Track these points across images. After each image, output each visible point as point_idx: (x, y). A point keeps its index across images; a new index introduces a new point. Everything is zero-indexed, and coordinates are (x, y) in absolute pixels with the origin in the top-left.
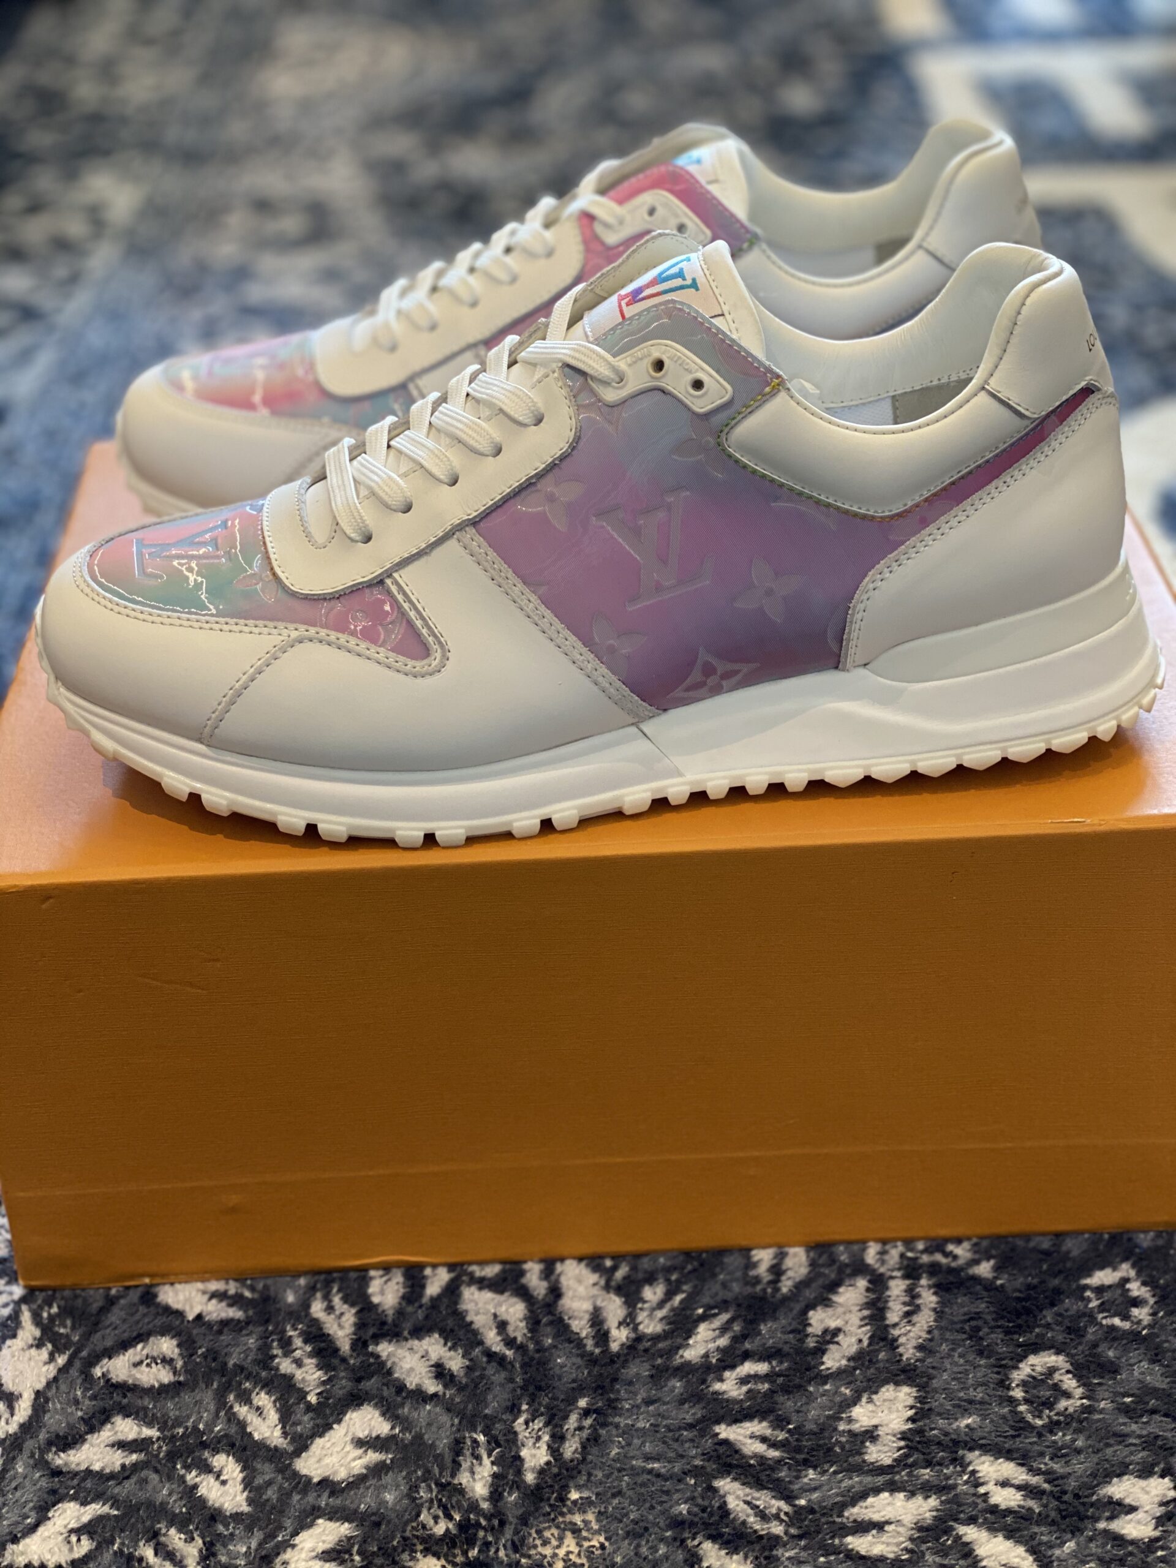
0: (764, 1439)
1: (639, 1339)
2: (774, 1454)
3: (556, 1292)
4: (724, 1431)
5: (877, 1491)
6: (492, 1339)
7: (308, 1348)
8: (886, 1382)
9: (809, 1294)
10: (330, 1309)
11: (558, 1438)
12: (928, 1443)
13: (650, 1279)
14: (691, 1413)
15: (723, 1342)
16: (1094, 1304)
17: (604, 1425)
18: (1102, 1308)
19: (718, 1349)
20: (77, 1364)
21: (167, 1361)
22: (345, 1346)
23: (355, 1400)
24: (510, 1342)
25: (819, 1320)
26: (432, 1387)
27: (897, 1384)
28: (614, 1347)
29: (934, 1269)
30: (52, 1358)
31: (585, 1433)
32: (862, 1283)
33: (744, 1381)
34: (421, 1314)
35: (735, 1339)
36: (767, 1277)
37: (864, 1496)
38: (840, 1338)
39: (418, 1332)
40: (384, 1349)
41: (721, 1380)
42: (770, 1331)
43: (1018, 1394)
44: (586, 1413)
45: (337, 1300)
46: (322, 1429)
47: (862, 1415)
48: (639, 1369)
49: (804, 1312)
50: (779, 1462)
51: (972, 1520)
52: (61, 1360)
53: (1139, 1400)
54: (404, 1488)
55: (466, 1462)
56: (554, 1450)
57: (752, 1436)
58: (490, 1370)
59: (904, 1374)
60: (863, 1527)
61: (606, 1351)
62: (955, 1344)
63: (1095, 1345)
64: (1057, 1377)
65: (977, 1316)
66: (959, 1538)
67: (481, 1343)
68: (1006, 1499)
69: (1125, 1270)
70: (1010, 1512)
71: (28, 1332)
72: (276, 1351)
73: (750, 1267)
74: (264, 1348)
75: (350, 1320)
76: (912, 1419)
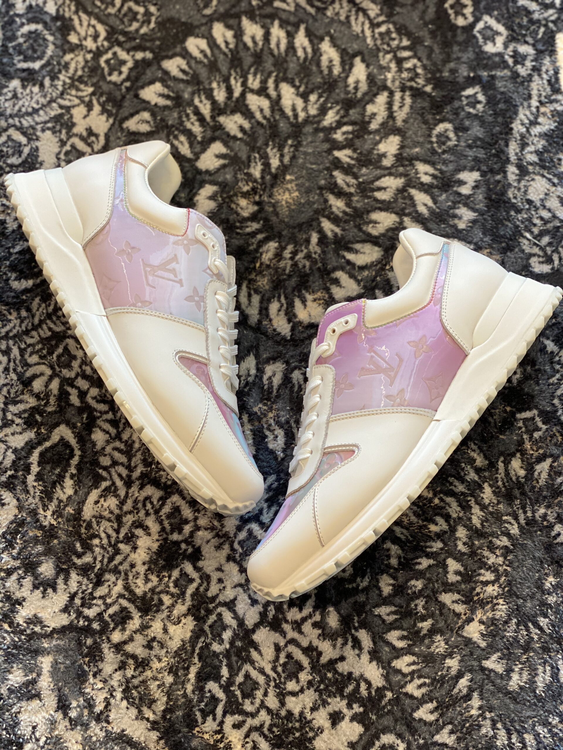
0: (349, 157)
1: (308, 117)
2: (353, 162)
3: (279, 97)
4: (337, 153)
5: (384, 176)
6: (258, 116)
7: (195, 118)
8: (391, 134)
9: (367, 98)
10: (201, 101)
11: (282, 156)
12: (403, 158)
13: (312, 92)
14: (326, 146)
15: (337, 118)
16: (465, 103)
17: (297, 151)
18: (467, 105)
19: (336, 121)
20: (117, 123)
21: (148, 122)
22: (208, 117)
23: (213, 140)
24: (265, 117)
25: (370, 109)
26: (240, 135)
27: (395, 135)
28: (300, 119)
29: (411, 88)
30: (107, 120)
31: (291, 154)
32: (386, 94)
33: (344, 133)
34: (233, 104)
35: (342, 117)
36: (353, 91)
37: (380, 178)
38: (377, 117)
39: (233, 112)
40: (222, 119)
41: (335, 133)
42: (353, 113)
43: (434, 139)
44: (291, 146)
45: (203, 97)
46: (204, 150)
47: (382, 147)
48: (308, 129)
49: (365, 106)
50: (354, 165)
51: (414, 187)
52: (111, 121)
53: (475, 141)
54: (233, 173)
55: (252, 164)
56: (281, 161)
57: (346, 155)
58: (259, 127)
59: (397, 131)
60: (379, 189)
61: (297, 122)
62: (416, 119)
63: (462, 120)
64: (448, 133)
65: (423, 108)
66: (409, 193)
67: (254, 117)
68: (426, 179)
69: (477, 89)
70: (426, 184)
71: (97, 108)
72: (184, 119)
73: (347, 86)
74: (180, 118)
75: (208, 106)
76: (399, 149)
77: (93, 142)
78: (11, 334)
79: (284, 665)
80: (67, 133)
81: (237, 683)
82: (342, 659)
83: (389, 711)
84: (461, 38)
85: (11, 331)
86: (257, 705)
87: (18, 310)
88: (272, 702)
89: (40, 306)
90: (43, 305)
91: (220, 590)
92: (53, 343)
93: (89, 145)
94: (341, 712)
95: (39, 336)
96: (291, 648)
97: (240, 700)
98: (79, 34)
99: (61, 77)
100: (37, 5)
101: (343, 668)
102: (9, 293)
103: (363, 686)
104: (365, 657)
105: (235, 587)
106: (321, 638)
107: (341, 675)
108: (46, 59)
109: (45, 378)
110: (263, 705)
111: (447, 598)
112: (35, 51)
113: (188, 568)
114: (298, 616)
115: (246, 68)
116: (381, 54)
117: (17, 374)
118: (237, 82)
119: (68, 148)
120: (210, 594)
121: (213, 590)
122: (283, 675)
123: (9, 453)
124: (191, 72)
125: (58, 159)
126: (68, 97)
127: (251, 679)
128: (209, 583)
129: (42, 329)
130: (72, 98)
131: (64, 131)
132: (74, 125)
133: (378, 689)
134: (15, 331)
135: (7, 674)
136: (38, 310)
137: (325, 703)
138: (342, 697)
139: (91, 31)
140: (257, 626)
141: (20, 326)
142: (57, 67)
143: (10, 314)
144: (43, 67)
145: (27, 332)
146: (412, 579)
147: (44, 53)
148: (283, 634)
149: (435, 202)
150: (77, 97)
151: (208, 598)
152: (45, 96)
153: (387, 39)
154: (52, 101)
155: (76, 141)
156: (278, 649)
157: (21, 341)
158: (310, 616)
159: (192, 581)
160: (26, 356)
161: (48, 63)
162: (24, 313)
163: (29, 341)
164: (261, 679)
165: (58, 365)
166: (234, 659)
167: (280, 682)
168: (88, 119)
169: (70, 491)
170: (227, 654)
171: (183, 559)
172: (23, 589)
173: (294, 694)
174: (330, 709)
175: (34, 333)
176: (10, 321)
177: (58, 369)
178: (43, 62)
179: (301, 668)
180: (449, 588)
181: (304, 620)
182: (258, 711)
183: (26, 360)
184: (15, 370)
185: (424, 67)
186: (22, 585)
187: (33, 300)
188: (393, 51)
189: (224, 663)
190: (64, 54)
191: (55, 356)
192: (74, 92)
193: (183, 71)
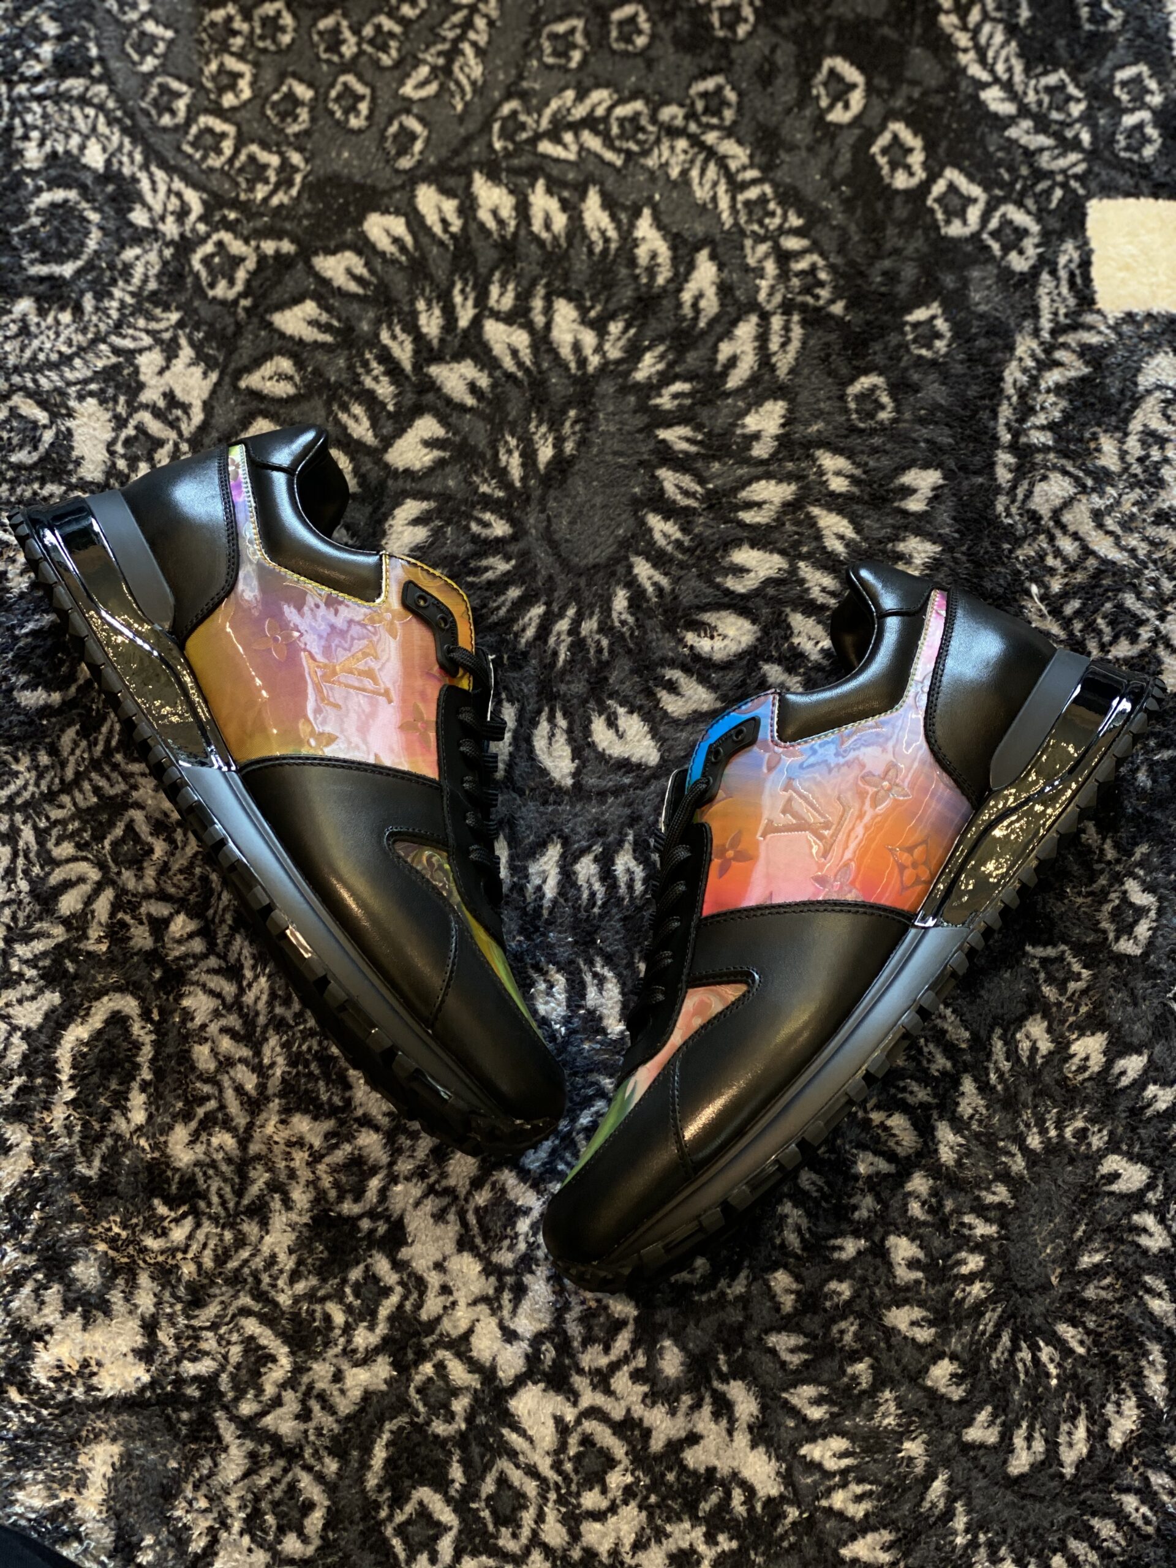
0: (688, 440)
1: (606, 364)
2: (694, 450)
3: (548, 326)
4: (663, 434)
5: (758, 479)
6: (509, 364)
7: (382, 369)
8: (766, 399)
10: (394, 337)
11: (559, 439)
12: (792, 443)
13: (613, 317)
14: (640, 420)
15: (661, 367)
16: (910, 337)
17: (588, 430)
18: (915, 341)
19: (659, 373)
20: (227, 379)
22: (407, 366)
23: (417, 411)
24: (521, 366)
25: (725, 349)
26: (470, 401)
27: (776, 399)
28: (591, 369)
29: (804, 308)
30: (207, 375)
31: (577, 436)
32: (754, 319)
33: (675, 396)
34: (457, 342)
35: (670, 365)
36: (689, 315)
37: (749, 482)
38: (739, 364)
39: (457, 358)
40: (434, 370)
41: (660, 396)
42: (692, 358)
43: (852, 405)
44: (576, 421)
45: (398, 329)
46: (400, 432)
47: (752, 422)
48: (607, 387)
49: (715, 344)
50: (697, 455)
51: (817, 502)
52: (214, 377)
53: (931, 412)
54: (461, 476)
55: (503, 454)
56: (558, 449)
57: (680, 437)
58: (509, 387)
59: (779, 391)
60: (749, 505)
61: (585, 374)
62: (813, 367)
63: (906, 369)
64: (878, 393)
65: (829, 346)
66: (808, 514)
67: (500, 367)
68: (838, 485)
69: (935, 308)
70: (840, 495)
71: (186, 353)
72: (360, 370)
73: (679, 305)
74: (351, 367)
75: (409, 347)
76: (783, 425)
77: (178, 419)
78: (19, 801)
79: (578, 1459)
80: (129, 403)
81: (484, 1496)
82: (693, 1439)
83: (792, 1546)
84: (901, 211)
85: (18, 794)
86: (524, 1540)
87: (33, 752)
88: (554, 1533)
89: (76, 744)
90: (84, 744)
91: (445, 1308)
92: (104, 817)
93: (173, 425)
94: (692, 1550)
95: (75, 804)
96: (590, 1426)
97: (491, 1528)
98: (150, 209)
99: (117, 293)
100: (67, 152)
101: (694, 1458)
102: (14, 718)
103: (738, 1496)
104: (742, 1439)
105: (475, 1303)
106: (648, 1401)
107: (695, 1473)
108: (85, 257)
109: (86, 888)
110: (535, 1540)
111: (901, 1318)
112: (63, 242)
113: (382, 1266)
114: (603, 1361)
115: (483, 270)
116: (748, 243)
117: (31, 881)
118: (466, 299)
119: (130, 431)
120: (424, 1316)
121: (433, 1305)
122: (575, 1478)
123: (16, 1039)
124: (374, 280)
125: (112, 454)
126: (131, 331)
127: (510, 1487)
128: (422, 1294)
129: (81, 791)
130: (138, 334)
131: (122, 399)
132: (141, 386)
133: (769, 1501)
134: (26, 795)
135: (15, 1491)
136: (72, 752)
137: (660, 1535)
138: (696, 1520)
139: (174, 203)
140: (520, 1381)
141: (37, 784)
142: (108, 273)
143: (17, 760)
144: (79, 273)
145: (51, 797)
146: (830, 1279)
147: (82, 245)
148: (573, 1396)
149: (858, 530)
150: (148, 332)
151: (420, 1323)
152: (84, 331)
153: (758, 212)
154: (99, 339)
155: (145, 417)
156: (562, 1428)
157: (38, 814)
158: (626, 1359)
159: (387, 1291)
160: (50, 845)
161: (90, 266)
162: (44, 759)
163: (56, 814)
164: (531, 1488)
165: (115, 861)
166: (476, 1450)
167: (569, 1493)
168: (167, 374)
169: (139, 1117)
170: (462, 1440)
171: (369, 1248)
172: (46, 1311)
173: (599, 1516)
174: (670, 1545)
175: (65, 799)
176: (16, 774)
177: (114, 869)
178: (80, 263)
179: (611, 1463)
180: (903, 1296)
181: (614, 1367)
182: (527, 1551)
183: (49, 852)
184: (26, 872)
185: (832, 268)
186: (43, 1303)
187: (62, 731)
188: (773, 237)
189: (455, 1458)
190: (122, 247)
191: (107, 843)
192: (141, 323)
193: (359, 280)
